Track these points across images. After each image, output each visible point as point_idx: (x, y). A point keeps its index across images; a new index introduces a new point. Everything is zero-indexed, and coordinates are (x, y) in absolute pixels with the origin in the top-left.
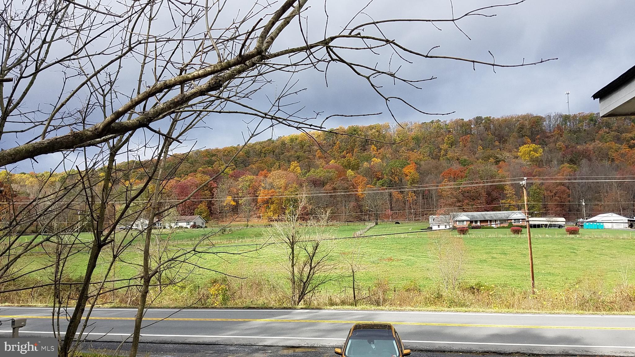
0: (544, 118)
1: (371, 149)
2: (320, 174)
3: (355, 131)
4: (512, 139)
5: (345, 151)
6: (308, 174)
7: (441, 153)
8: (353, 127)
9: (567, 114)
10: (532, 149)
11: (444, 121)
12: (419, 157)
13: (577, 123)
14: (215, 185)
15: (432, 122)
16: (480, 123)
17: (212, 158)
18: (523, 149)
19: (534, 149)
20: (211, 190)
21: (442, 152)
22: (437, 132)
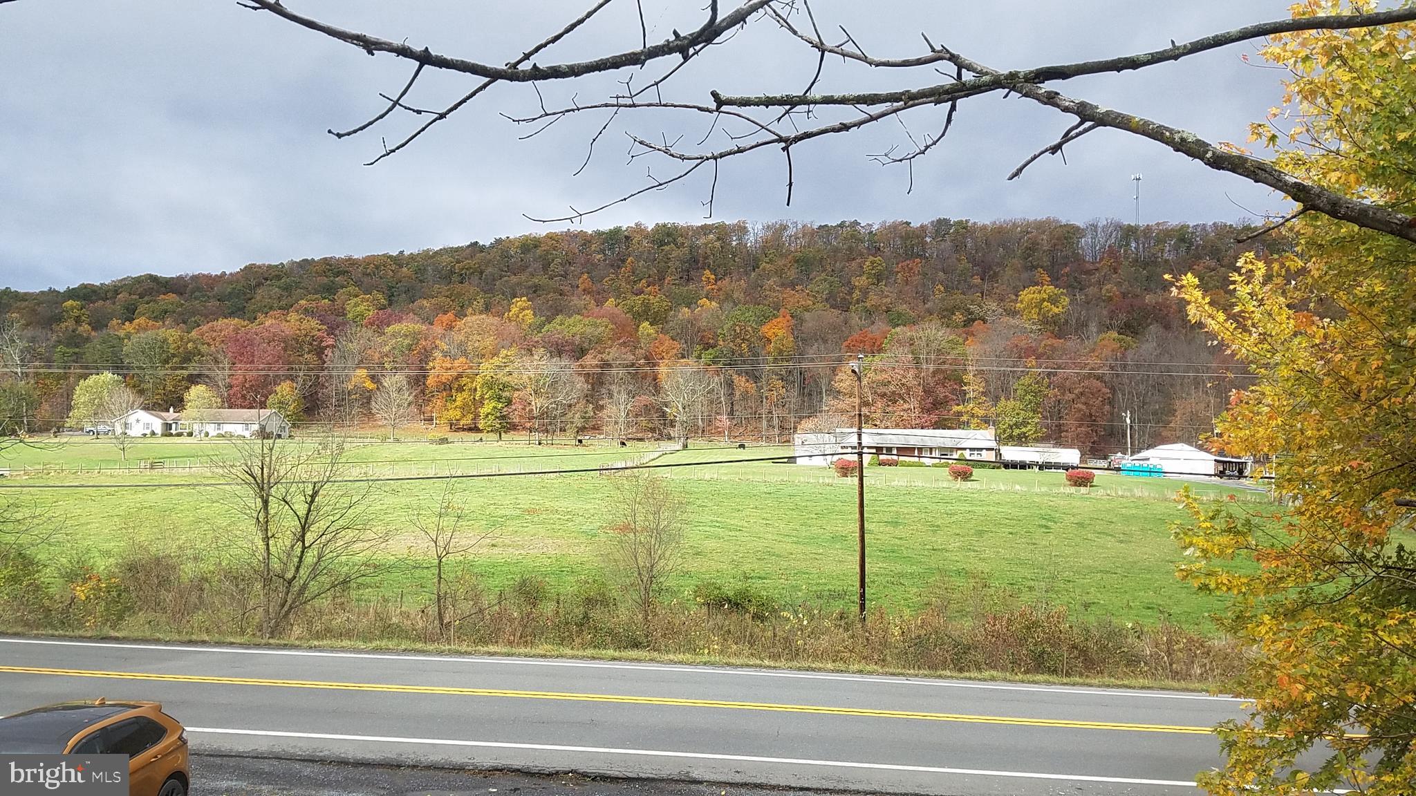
0: (1083, 230)
1: (703, 279)
2: (575, 330)
3: (669, 235)
4: (1009, 272)
5: (644, 281)
6: (546, 328)
7: (854, 295)
8: (665, 226)
9: (1133, 224)
10: (1046, 296)
11: (868, 224)
12: (804, 303)
13: (1152, 244)
14: (331, 342)
15: (842, 225)
16: (945, 234)
17: (337, 279)
18: (1028, 295)
19: (1050, 297)
20: (320, 352)
21: (857, 294)
22: (850, 249)
